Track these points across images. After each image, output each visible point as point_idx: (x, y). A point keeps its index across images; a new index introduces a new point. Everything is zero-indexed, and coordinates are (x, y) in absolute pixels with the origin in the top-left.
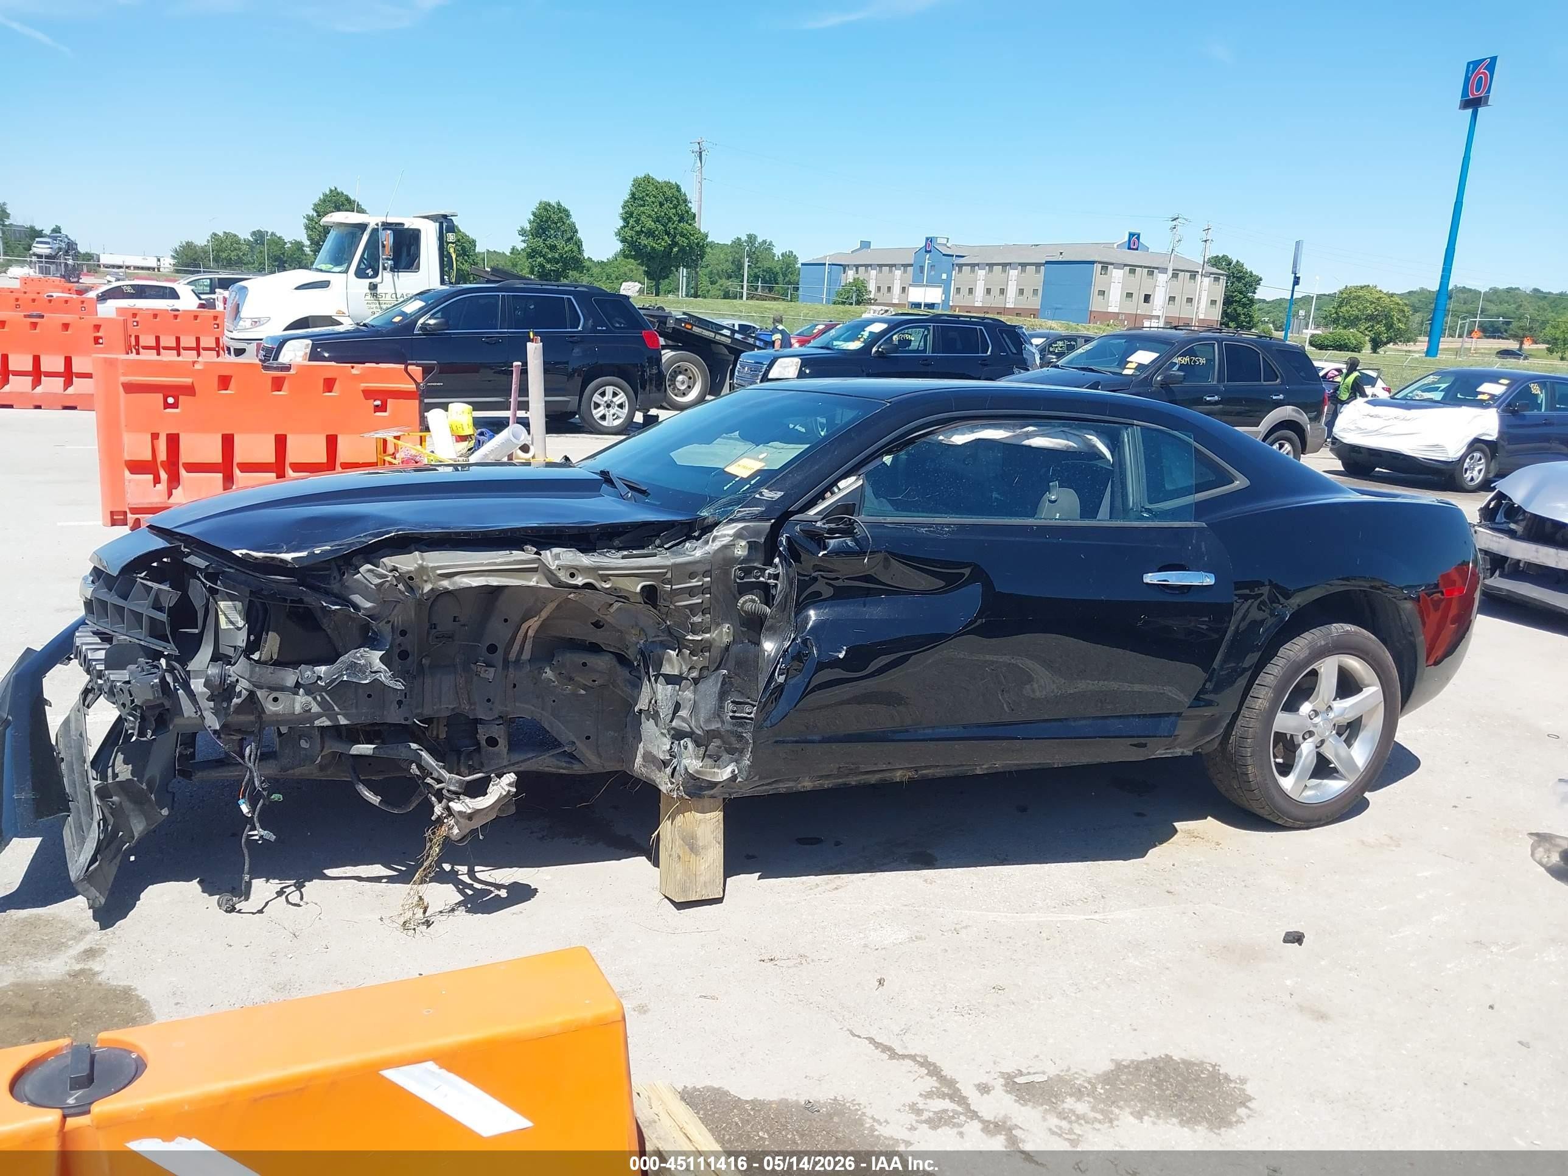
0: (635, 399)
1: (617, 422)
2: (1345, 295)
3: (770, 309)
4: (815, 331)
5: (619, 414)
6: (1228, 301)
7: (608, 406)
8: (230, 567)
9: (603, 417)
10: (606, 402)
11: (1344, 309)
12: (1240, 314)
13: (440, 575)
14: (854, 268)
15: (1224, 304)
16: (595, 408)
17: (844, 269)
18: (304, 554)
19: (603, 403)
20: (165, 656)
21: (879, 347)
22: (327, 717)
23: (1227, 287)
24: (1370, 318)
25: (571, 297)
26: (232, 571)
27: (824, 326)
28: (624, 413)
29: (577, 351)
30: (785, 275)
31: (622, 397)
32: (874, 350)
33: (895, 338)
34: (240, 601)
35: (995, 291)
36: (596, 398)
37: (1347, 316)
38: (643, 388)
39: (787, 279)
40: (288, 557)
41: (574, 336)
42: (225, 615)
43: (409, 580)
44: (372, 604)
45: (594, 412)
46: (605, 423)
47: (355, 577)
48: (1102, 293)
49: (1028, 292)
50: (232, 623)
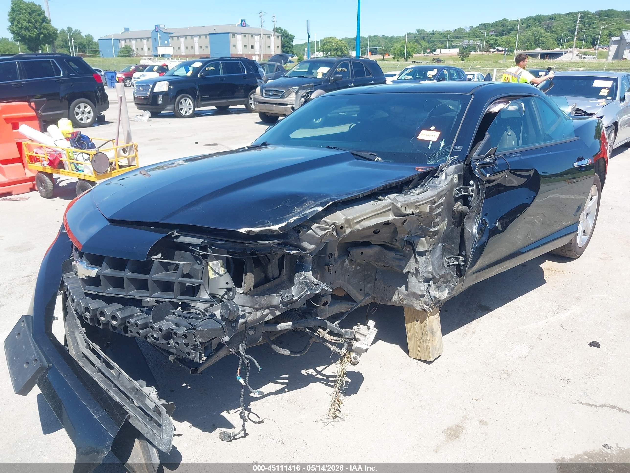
0: (95, 107)
1: (89, 121)
2: (325, 41)
3: (96, 61)
4: (131, 70)
5: (89, 117)
6: (283, 46)
7: (83, 113)
8: (220, 240)
9: (81, 119)
10: (81, 111)
11: (325, 47)
12: (288, 51)
13: (356, 223)
14: (124, 40)
15: (282, 47)
16: (77, 115)
17: (119, 41)
18: (284, 224)
19: (80, 112)
20: (179, 305)
21: (201, 73)
22: (271, 314)
23: (282, 40)
24: (335, 50)
25: (53, 60)
26: (223, 242)
27: (134, 67)
28: (91, 116)
29: (62, 87)
30: (89, 45)
31: (89, 108)
32: (199, 75)
33: (207, 68)
34: (221, 260)
35: (190, 48)
36: (76, 110)
37: (327, 49)
38: (98, 102)
39: (90, 47)
40: (276, 227)
41: (60, 80)
42: (213, 269)
43: (339, 229)
44: (314, 246)
45: (77, 117)
46: (83, 122)
47: (308, 232)
48: (234, 46)
49: (204, 47)
50: (217, 273)
